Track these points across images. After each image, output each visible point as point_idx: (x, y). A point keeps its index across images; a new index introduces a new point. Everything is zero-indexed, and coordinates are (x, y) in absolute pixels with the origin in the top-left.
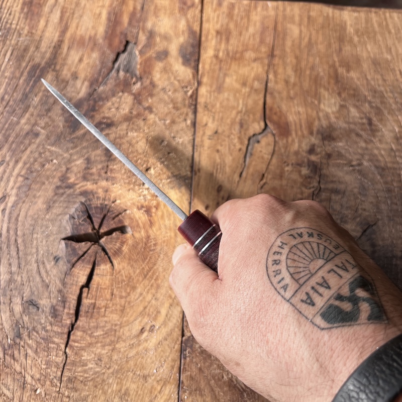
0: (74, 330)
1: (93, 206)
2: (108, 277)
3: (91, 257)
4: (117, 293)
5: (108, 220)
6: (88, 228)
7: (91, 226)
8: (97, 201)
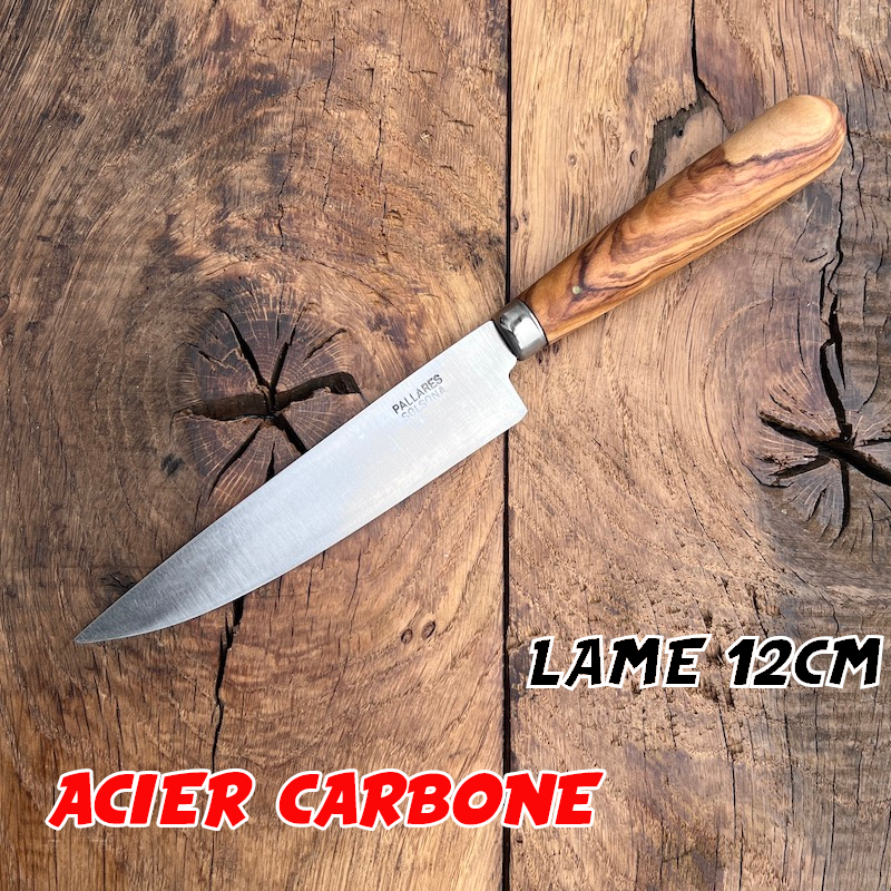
0: (234, 645)
1: (251, 320)
3: (260, 456)
5: (293, 359)
6: (244, 380)
7: (250, 374)
8: (261, 307)
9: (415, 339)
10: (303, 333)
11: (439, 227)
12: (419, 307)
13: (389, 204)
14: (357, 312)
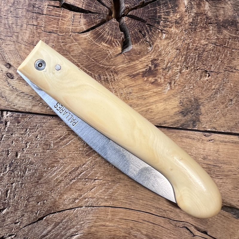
1: (158, 8)
2: (71, 28)
3: (95, 7)
4: (52, 38)
5: (139, 24)
6: (130, 3)
7: (133, 6)
8: (164, 12)
9: (146, 81)
10: (151, 30)
11: (201, 97)
12: (162, 84)
13: (213, 74)
14: (160, 55)
